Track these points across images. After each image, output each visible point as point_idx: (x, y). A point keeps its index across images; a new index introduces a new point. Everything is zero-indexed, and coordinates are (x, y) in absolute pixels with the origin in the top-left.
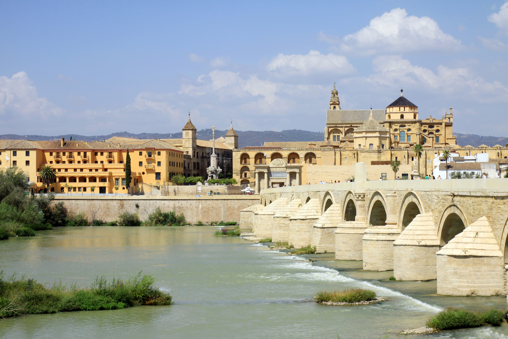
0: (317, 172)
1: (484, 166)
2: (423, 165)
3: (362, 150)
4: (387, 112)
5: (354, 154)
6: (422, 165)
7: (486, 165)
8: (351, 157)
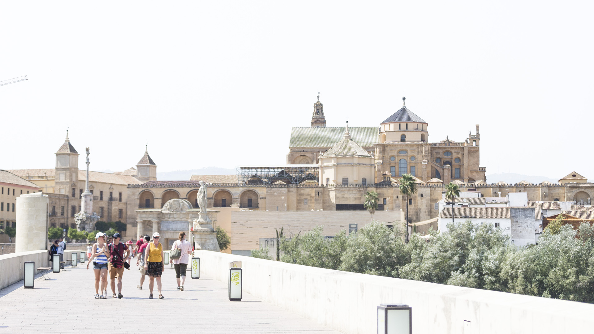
0: (247, 221)
1: (515, 213)
2: (427, 211)
3: (331, 187)
4: (381, 131)
5: (318, 193)
6: (425, 212)
7: (519, 212)
8: (313, 197)
